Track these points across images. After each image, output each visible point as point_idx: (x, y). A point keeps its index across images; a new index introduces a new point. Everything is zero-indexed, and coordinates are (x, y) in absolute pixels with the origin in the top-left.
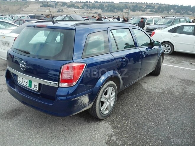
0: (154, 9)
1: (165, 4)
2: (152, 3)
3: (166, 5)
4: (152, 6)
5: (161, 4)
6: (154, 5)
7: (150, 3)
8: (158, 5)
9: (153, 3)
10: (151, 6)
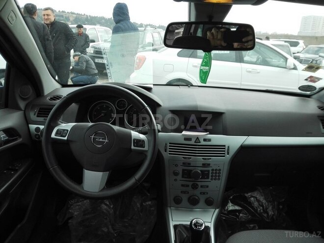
0: (68, 21)
1: (84, 15)
2: (63, 12)
3: (87, 16)
4: (64, 16)
5: (79, 14)
6: (67, 16)
7: (59, 11)
8: (75, 16)
9: (65, 12)
10: (62, 16)
